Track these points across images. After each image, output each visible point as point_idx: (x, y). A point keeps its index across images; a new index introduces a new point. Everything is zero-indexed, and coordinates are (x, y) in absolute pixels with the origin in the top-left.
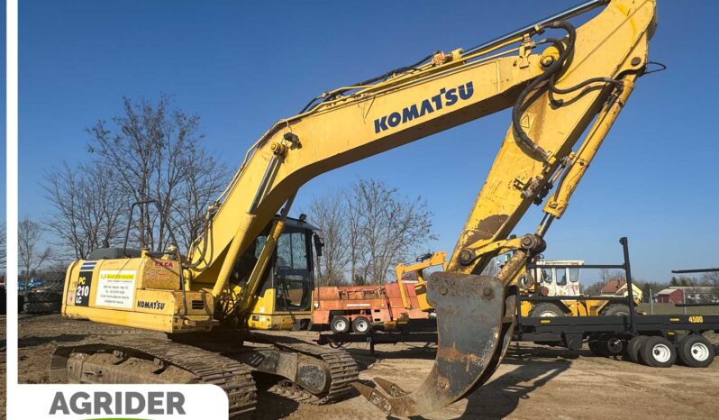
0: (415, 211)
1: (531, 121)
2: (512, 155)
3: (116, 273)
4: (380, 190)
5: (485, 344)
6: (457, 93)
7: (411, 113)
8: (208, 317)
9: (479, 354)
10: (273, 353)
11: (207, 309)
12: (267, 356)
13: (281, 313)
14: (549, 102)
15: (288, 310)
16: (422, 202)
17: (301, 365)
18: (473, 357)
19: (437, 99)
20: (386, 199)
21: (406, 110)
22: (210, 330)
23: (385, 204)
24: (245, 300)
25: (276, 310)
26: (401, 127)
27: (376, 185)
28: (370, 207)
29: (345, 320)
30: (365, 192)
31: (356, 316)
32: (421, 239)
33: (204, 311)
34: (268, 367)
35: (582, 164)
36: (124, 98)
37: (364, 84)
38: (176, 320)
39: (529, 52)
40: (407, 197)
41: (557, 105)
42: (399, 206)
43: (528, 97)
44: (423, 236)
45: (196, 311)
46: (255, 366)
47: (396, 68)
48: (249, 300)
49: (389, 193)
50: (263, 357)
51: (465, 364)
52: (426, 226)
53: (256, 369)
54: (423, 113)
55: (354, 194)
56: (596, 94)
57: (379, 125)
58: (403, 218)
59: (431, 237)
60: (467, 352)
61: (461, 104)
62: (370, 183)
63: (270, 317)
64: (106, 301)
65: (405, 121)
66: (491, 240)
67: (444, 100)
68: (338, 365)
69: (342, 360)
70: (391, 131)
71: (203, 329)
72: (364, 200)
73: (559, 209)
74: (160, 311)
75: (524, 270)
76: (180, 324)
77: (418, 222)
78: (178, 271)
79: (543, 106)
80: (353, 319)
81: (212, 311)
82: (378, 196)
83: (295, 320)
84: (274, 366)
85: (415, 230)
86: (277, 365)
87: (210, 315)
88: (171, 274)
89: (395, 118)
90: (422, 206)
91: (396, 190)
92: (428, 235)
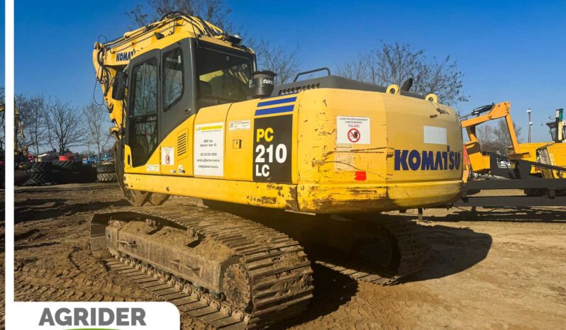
0: (443, 73)
4: (405, 54)
16: (451, 62)
20: (411, 63)
23: (411, 67)
27: (400, 49)
28: (394, 72)
30: (389, 57)
40: (435, 57)
42: (425, 69)
44: (451, 98)
49: (414, 56)
55: (377, 60)
58: (430, 80)
59: (460, 99)
62: (395, 47)
72: (388, 65)
77: (447, 84)
82: (402, 60)
85: (443, 92)
90: (451, 66)
91: (422, 52)
92: (457, 97)
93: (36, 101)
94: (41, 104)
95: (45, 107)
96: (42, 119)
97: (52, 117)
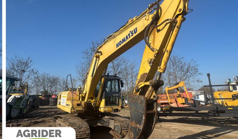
0: (191, 65)
1: (152, 38)
2: (148, 51)
3: (64, 95)
4: (176, 59)
5: (141, 121)
6: (133, 32)
7: (124, 40)
8: (82, 108)
10: (107, 120)
11: (82, 106)
12: (105, 121)
13: (108, 107)
14: (156, 30)
15: (110, 106)
16: (193, 61)
17: (115, 124)
18: (138, 125)
19: (129, 35)
20: (179, 62)
21: (123, 39)
22: (83, 112)
24: (97, 103)
25: (105, 106)
26: (122, 45)
29: (160, 107)
31: (165, 105)
32: (195, 75)
33: (81, 107)
34: (106, 124)
35: (167, 52)
36: (92, 42)
38: (71, 110)
39: (149, 14)
40: (187, 60)
41: (158, 31)
43: (151, 30)
45: (78, 107)
46: (102, 124)
48: (98, 103)
49: (180, 59)
50: (104, 121)
51: (137, 128)
52: (197, 70)
53: (102, 125)
54: (126, 40)
56: (168, 25)
57: (117, 45)
58: (186, 67)
61: (135, 35)
63: (103, 108)
64: (62, 104)
65: (122, 43)
66: (143, 82)
67: (131, 35)
68: (125, 125)
69: (128, 123)
70: (120, 47)
71: (81, 112)
73: (162, 70)
74: (69, 107)
75: (154, 93)
76: (73, 111)
78: (78, 94)
79: (155, 32)
80: (163, 106)
81: (84, 107)
83: (113, 109)
84: (108, 124)
86: (109, 124)
87: (83, 108)
88: (76, 95)
89: (120, 43)
90: (194, 62)
91: (183, 58)
92: (198, 73)
93: (57, 78)
94: (58, 79)
95: (60, 80)
96: (58, 84)
97: (61, 83)
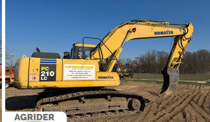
3: (82, 65)
5: (177, 81)
9: (176, 83)
18: (175, 83)
21: (161, 32)
26: (160, 35)
37: (149, 21)
47: (156, 21)
51: (174, 85)
54: (164, 34)
57: (156, 33)
60: (174, 82)
61: (171, 35)
64: (72, 78)
65: (161, 34)
66: (176, 62)
70: (158, 36)
74: (111, 79)
89: (159, 33)
